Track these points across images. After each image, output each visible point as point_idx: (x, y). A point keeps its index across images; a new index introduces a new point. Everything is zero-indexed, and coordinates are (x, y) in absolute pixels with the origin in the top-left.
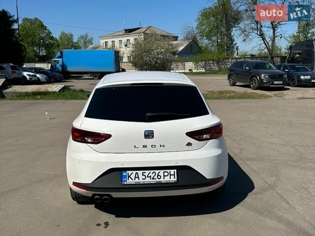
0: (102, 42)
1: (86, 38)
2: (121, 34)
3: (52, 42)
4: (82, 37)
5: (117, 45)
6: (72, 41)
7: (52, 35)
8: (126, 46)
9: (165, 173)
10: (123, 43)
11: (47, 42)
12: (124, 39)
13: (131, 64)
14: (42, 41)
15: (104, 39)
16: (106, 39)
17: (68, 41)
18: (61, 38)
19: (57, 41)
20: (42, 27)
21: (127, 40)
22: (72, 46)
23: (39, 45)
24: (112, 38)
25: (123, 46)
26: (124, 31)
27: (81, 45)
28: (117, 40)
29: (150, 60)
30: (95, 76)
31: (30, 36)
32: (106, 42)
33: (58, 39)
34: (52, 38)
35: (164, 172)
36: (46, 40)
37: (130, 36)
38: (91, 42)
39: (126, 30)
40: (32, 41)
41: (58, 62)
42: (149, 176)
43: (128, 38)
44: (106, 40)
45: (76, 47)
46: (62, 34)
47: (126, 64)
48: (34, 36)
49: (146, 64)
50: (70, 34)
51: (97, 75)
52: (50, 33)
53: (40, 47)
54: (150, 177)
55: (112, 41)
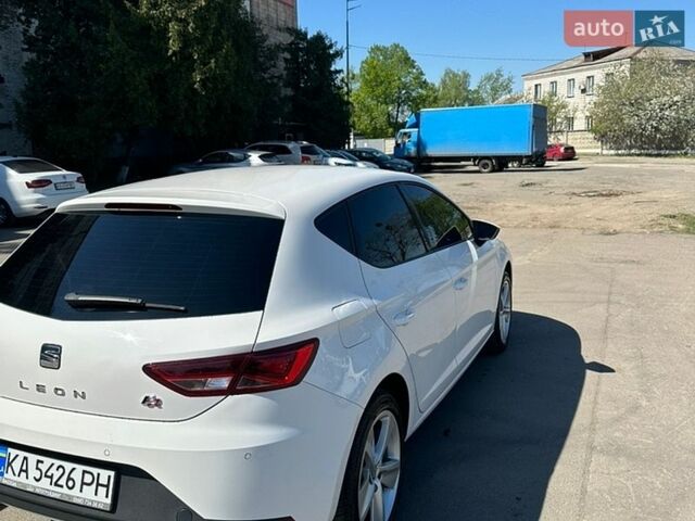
0: (529, 85)
1: (497, 79)
2: (575, 63)
3: (424, 92)
4: (489, 78)
5: (562, 90)
6: (465, 89)
7: (424, 78)
8: (583, 91)
9: (86, 475)
10: (577, 86)
11: (414, 94)
12: (580, 77)
13: (591, 135)
14: (404, 92)
15: (532, 79)
16: (537, 78)
17: (457, 88)
18: (444, 82)
19: (435, 91)
20: (407, 61)
21: (589, 77)
22: (466, 99)
23: (399, 102)
24: (552, 75)
25: (577, 92)
26: (583, 58)
27: (484, 95)
28: (562, 80)
29: (641, 124)
30: (485, 166)
31: (382, 82)
32: (536, 86)
33: (437, 85)
34: (424, 84)
35: (84, 472)
36: (413, 90)
37: (595, 69)
38: (507, 88)
39: (587, 55)
40: (384, 93)
41: (409, 137)
42: (49, 474)
43: (589, 73)
44: (537, 82)
45: (474, 99)
46: (447, 74)
47: (578, 135)
48: (390, 83)
49: (630, 134)
50: (464, 73)
51: (489, 162)
52: (422, 74)
53: (399, 105)
54: (51, 477)
55: (552, 83)
